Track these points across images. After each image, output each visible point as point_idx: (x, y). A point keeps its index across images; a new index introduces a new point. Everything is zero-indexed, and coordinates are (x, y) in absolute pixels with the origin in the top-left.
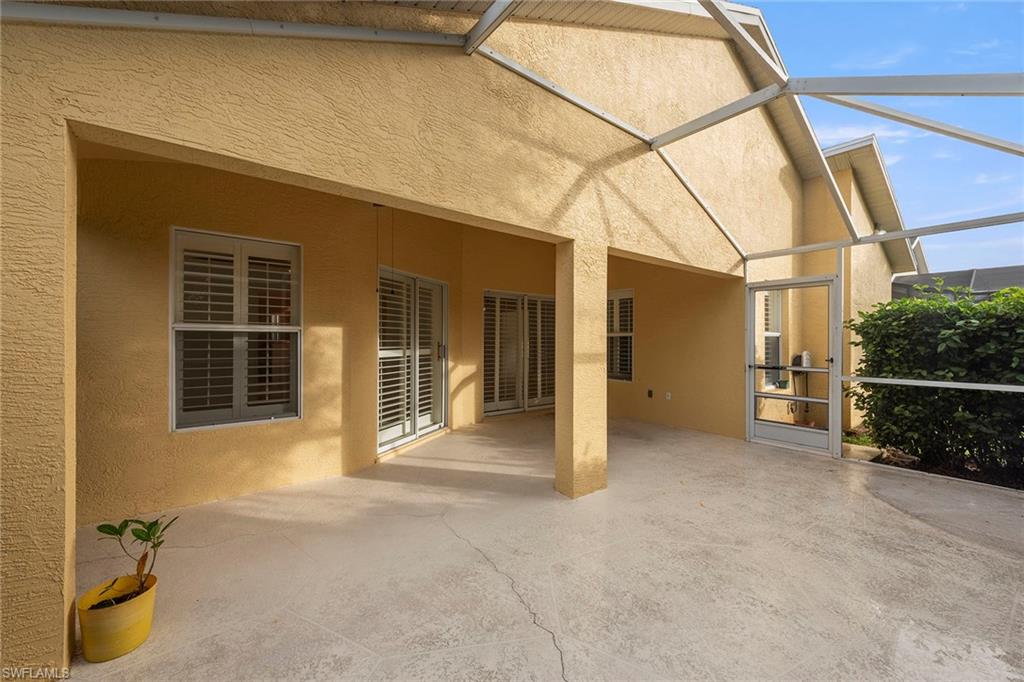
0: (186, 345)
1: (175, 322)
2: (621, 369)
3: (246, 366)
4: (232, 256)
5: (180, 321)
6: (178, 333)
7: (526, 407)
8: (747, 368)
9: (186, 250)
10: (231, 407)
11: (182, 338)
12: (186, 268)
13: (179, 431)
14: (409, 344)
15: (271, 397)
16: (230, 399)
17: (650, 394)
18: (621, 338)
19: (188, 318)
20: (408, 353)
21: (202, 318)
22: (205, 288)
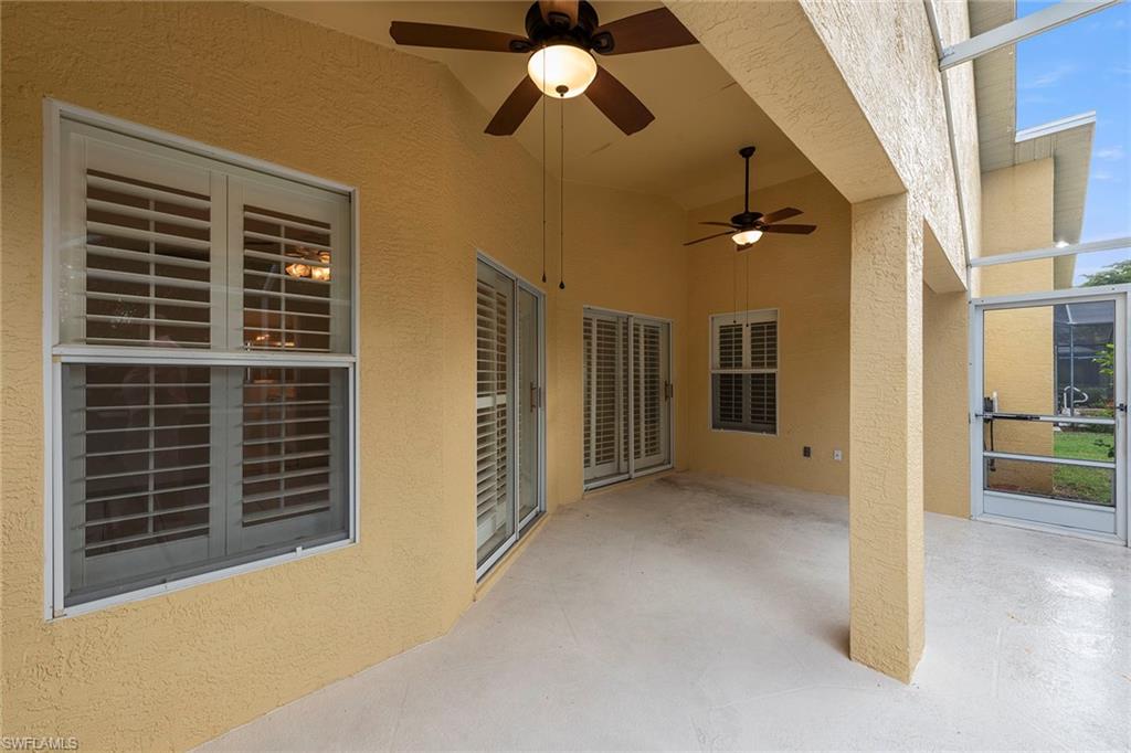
0: (93, 397)
1: (63, 340)
2: (753, 417)
3: (240, 420)
4: (208, 198)
5: (78, 341)
6: (69, 368)
7: (632, 472)
8: (973, 417)
9: (90, 172)
10: (206, 532)
11: (82, 380)
12: (93, 215)
13: (74, 611)
14: (503, 386)
15: (290, 501)
16: (203, 516)
17: (807, 452)
18: (753, 375)
19: (96, 332)
20: (501, 399)
21: (135, 334)
22: (142, 267)
